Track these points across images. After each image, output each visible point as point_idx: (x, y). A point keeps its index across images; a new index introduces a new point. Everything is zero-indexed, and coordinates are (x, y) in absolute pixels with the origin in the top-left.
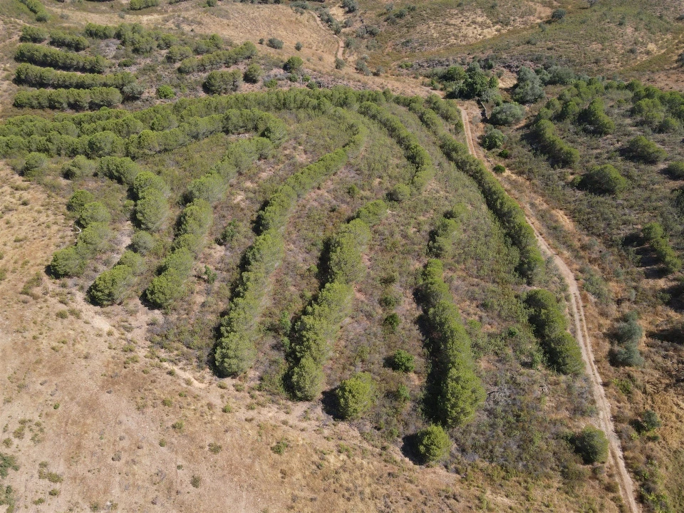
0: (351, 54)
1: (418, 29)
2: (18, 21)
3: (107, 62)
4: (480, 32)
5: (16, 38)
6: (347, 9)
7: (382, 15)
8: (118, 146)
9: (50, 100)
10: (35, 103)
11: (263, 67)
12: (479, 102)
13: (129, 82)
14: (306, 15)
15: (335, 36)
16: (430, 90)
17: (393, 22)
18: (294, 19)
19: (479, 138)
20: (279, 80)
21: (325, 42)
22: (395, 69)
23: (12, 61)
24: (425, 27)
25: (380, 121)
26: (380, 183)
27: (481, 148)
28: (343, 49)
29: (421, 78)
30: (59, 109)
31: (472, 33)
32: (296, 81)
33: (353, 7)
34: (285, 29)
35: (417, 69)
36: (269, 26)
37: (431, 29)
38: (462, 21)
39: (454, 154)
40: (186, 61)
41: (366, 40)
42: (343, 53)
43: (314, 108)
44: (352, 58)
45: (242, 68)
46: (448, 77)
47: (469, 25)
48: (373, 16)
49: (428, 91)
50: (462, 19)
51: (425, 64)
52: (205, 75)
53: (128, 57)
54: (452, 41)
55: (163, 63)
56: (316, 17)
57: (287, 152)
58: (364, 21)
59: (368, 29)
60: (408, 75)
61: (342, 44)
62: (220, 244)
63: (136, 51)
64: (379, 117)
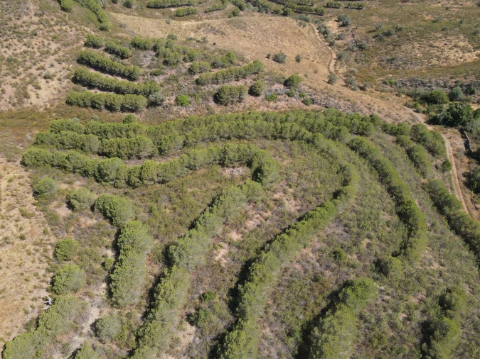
0: (342, 66)
1: (403, 48)
2: (86, 29)
3: (141, 71)
4: (461, 55)
5: (82, 43)
6: (341, 23)
7: (371, 32)
8: (122, 174)
9: (93, 102)
10: (81, 102)
11: (266, 82)
12: (462, 131)
13: (155, 91)
14: (307, 27)
15: (329, 48)
16: (414, 113)
17: (381, 40)
18: (297, 31)
19: (464, 175)
20: (279, 94)
21: (320, 54)
22: (379, 85)
23: (75, 62)
24: (410, 47)
25: (371, 161)
26: (369, 245)
27: (468, 190)
28: (335, 61)
29: (403, 96)
30: (98, 108)
31: (455, 56)
32: (293, 96)
33: (347, 22)
34: (290, 41)
35: (400, 87)
36: (277, 37)
37: (415, 50)
38: (445, 44)
39: (446, 208)
40: (204, 74)
41: (355, 53)
42: (335, 65)
43: (308, 141)
44: (342, 70)
45: (249, 82)
46: (430, 100)
47: (451, 49)
48: (363, 32)
49: (411, 114)
50: (445, 42)
51: (408, 84)
52: (217, 87)
53: (159, 67)
54: (434, 61)
55: (185, 74)
56: (315, 28)
57: (277, 196)
58: (355, 36)
59: (358, 43)
60: (391, 92)
61: (334, 56)
62: (192, 323)
63: (166, 63)
64: (370, 156)
